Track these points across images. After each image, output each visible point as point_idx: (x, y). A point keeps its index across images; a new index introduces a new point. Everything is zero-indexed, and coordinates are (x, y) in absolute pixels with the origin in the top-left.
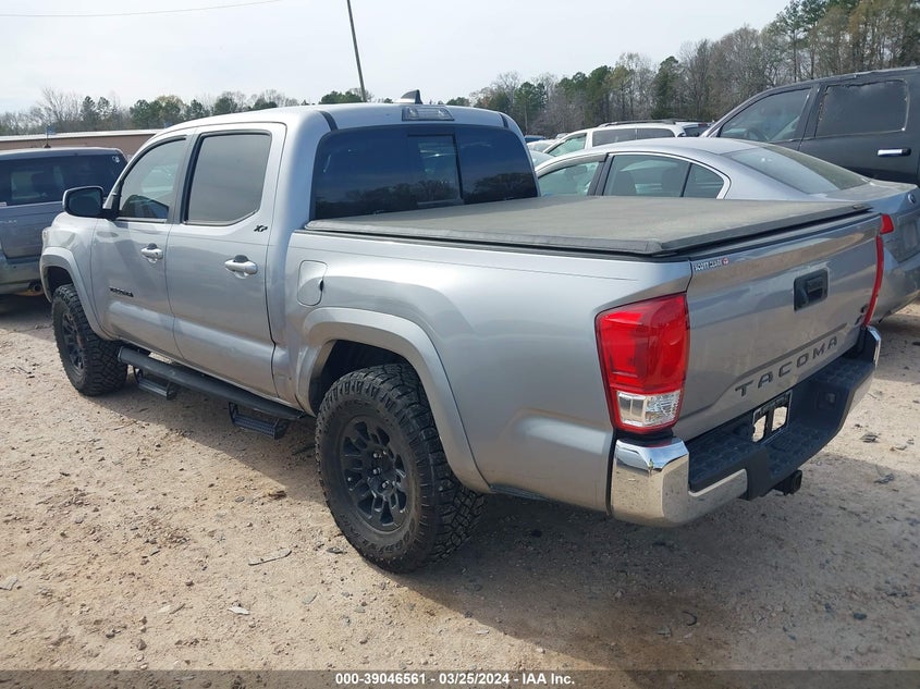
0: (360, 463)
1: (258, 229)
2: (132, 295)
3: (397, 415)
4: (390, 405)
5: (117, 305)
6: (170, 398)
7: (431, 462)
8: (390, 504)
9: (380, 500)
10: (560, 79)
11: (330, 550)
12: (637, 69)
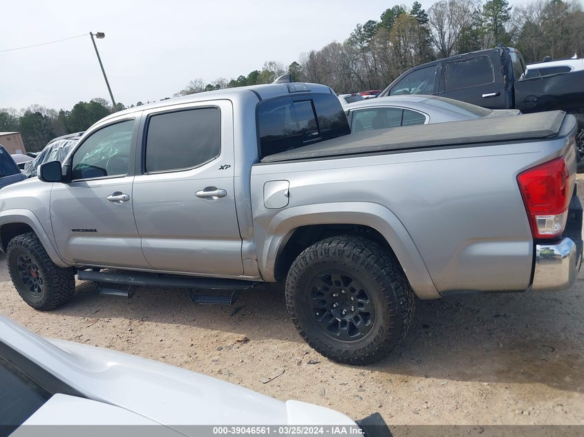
0: (324, 302)
1: (222, 168)
2: (96, 231)
3: (362, 264)
4: (355, 258)
5: (79, 240)
6: (130, 296)
7: (393, 287)
8: (355, 323)
9: (344, 323)
10: (229, 81)
11: (310, 363)
12: (276, 71)
